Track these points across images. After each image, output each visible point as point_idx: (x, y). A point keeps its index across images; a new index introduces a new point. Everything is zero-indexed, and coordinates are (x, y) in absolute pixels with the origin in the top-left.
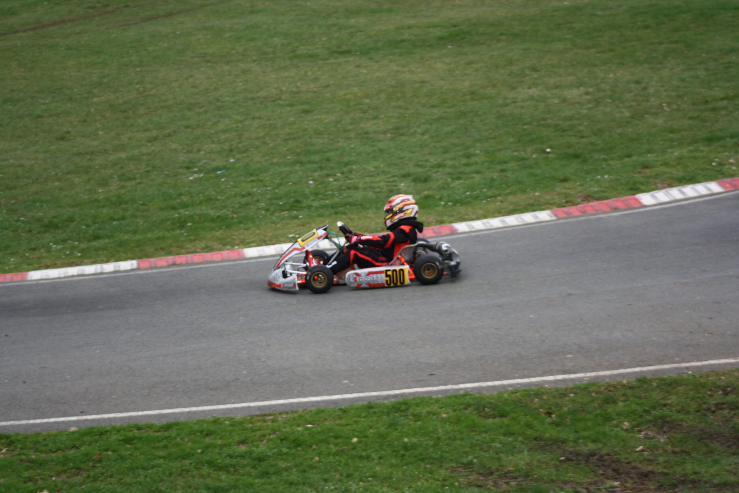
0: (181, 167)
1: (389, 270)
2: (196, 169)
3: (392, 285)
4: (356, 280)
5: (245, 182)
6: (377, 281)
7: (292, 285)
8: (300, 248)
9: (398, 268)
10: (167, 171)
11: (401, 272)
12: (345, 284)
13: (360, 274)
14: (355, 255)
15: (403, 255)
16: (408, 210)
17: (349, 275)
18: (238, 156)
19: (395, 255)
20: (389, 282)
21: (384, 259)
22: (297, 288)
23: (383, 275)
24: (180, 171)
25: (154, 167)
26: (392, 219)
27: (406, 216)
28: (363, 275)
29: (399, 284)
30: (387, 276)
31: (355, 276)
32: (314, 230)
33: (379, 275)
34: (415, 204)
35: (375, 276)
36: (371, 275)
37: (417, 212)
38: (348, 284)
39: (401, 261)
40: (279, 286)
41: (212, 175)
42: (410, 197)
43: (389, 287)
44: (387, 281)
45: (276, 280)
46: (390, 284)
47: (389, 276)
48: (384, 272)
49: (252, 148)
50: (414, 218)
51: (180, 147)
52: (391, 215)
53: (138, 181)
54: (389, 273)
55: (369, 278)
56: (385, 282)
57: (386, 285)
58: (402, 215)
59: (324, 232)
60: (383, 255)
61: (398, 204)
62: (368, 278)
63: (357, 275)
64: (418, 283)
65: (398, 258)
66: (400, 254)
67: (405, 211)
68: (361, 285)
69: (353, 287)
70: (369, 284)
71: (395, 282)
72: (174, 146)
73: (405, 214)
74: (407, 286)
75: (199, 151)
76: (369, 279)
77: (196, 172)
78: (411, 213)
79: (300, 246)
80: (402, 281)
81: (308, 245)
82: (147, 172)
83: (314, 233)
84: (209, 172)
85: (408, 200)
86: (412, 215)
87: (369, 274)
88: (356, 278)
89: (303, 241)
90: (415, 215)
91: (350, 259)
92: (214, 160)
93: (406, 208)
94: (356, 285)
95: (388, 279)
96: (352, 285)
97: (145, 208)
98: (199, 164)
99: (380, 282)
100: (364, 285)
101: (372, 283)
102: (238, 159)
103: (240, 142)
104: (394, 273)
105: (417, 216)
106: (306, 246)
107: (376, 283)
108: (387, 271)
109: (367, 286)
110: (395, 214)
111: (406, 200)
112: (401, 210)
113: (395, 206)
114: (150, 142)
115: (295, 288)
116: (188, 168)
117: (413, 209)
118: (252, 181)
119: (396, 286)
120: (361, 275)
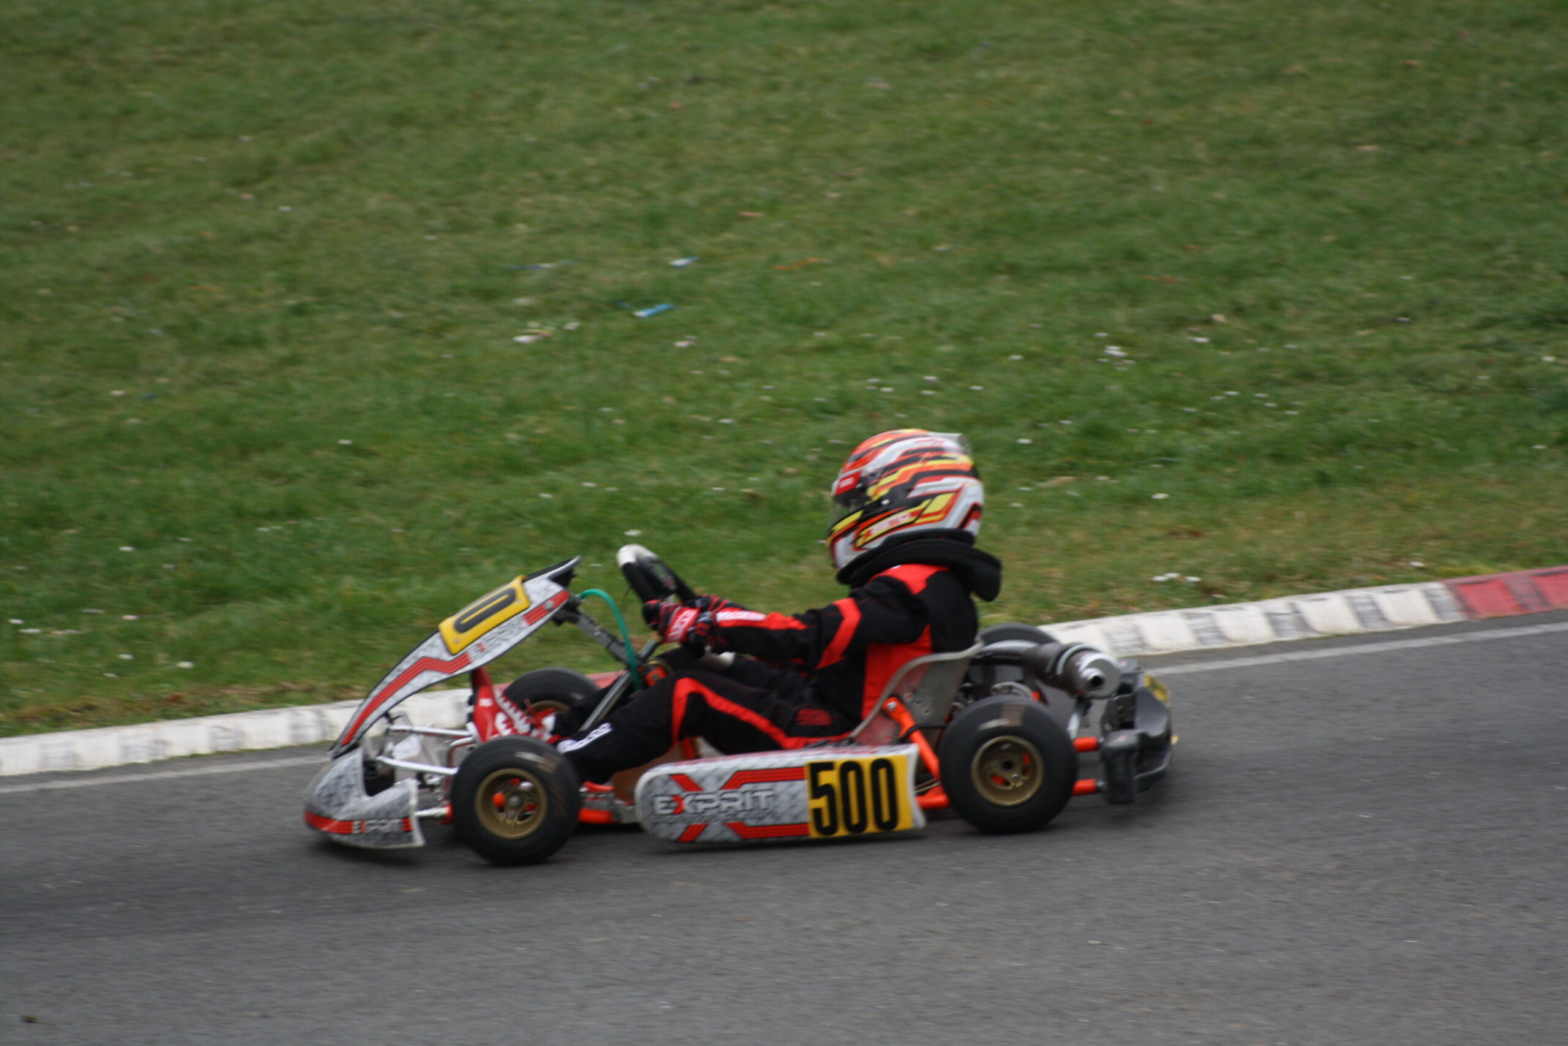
0: (456, 293)
1: (828, 766)
2: (522, 301)
3: (842, 832)
4: (679, 810)
5: (789, 352)
6: (772, 814)
7: (394, 824)
8: (447, 657)
9: (865, 757)
10: (397, 307)
11: (883, 773)
12: (635, 828)
13: (696, 779)
14: (695, 699)
15: (907, 697)
16: (932, 496)
17: (650, 782)
18: (700, 243)
19: (875, 698)
20: (826, 822)
21: (821, 717)
22: (419, 840)
23: (802, 787)
24: (457, 307)
25: (324, 294)
26: (858, 537)
27: (921, 526)
28: (711, 786)
29: (871, 828)
30: (817, 791)
31: (676, 789)
32: (515, 583)
33: (781, 786)
34: (973, 473)
35: (763, 790)
36: (747, 787)
37: (975, 511)
38: (647, 825)
39: (899, 725)
40: (346, 826)
41: (619, 324)
42: (948, 441)
43: (827, 840)
44: (817, 812)
45: (335, 801)
46: (833, 828)
47: (827, 790)
48: (807, 773)
49: (753, 207)
50: (960, 535)
51: (406, 209)
52: (856, 516)
53: (282, 351)
54: (828, 778)
55: (741, 800)
56: (808, 818)
57: (814, 834)
58: (903, 517)
59: (556, 589)
60: (822, 700)
61: (890, 469)
62: (735, 800)
63: (683, 781)
64: (960, 825)
65: (885, 714)
66: (895, 696)
67: (918, 501)
68: (702, 828)
69: (667, 841)
70: (738, 827)
71: (855, 820)
72: (374, 203)
73: (919, 515)
74: (911, 836)
75: (503, 220)
76: (737, 805)
77: (531, 313)
78: (947, 510)
79: (448, 650)
80: (886, 817)
81: (482, 650)
82: (298, 310)
83: (512, 597)
84: (592, 310)
85: (938, 452)
86: (951, 522)
87: (739, 779)
88: (677, 799)
89: (461, 628)
90: (965, 521)
91: (670, 717)
92: (593, 261)
93: (922, 488)
94: (679, 830)
95: (822, 803)
96: (663, 832)
97: (373, 465)
98: (528, 280)
99: (787, 820)
100: (715, 832)
101: (751, 823)
102: (707, 258)
103: (685, 184)
104: (852, 775)
105: (973, 527)
106: (472, 651)
107: (768, 821)
108: (817, 768)
109: (729, 835)
110: (874, 511)
111: (927, 455)
112: (901, 498)
113: (876, 476)
114: (240, 184)
115: (410, 839)
116: (488, 295)
117: (957, 492)
118: (826, 349)
119: (857, 837)
120: (703, 785)
